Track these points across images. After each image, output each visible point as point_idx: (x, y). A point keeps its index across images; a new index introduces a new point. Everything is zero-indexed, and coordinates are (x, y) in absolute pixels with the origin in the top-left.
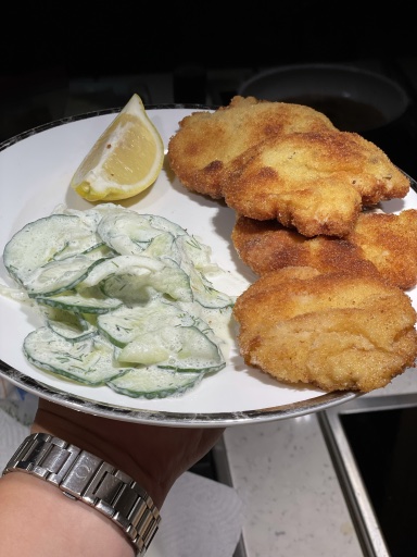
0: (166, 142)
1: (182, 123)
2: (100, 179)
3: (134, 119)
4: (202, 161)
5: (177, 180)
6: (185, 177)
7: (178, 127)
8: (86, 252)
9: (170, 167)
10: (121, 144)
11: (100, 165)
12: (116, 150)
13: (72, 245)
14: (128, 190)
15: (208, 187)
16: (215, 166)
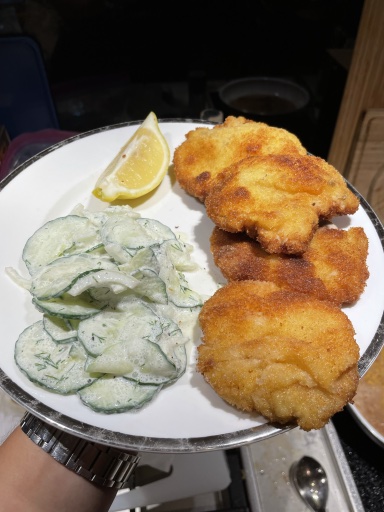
0: (172, 155)
1: (187, 136)
2: (112, 185)
3: (148, 133)
4: (195, 171)
5: (177, 183)
6: (183, 182)
7: (184, 139)
8: (88, 252)
9: (173, 172)
10: (135, 154)
11: (114, 172)
12: (129, 161)
13: (77, 245)
14: (134, 193)
15: (198, 192)
16: (205, 176)
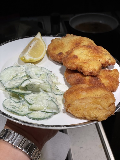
0: (47, 46)
1: (52, 41)
2: (28, 56)
3: (38, 39)
4: (57, 52)
5: (50, 57)
6: (52, 56)
7: (51, 42)
8: (22, 77)
9: (48, 53)
10: (34, 46)
11: (28, 52)
12: (33, 48)
13: (18, 75)
14: (35, 59)
15: (58, 60)
16: (61, 54)
